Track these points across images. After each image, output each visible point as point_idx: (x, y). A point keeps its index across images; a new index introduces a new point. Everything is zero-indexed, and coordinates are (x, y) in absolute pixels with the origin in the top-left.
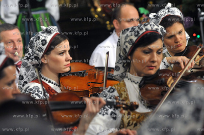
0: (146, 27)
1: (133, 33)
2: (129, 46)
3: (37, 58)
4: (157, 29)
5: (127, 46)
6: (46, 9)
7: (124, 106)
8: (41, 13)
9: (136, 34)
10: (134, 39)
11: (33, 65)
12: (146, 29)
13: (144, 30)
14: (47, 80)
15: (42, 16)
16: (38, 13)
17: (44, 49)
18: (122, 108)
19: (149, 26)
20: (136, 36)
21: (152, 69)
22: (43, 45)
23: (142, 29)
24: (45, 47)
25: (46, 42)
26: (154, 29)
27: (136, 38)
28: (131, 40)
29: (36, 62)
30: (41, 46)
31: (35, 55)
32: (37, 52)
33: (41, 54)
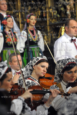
0: (68, 61)
1: (62, 64)
2: (61, 70)
3: (32, 66)
4: (74, 61)
5: (60, 70)
6: (38, 46)
7: (63, 94)
8: (36, 47)
9: (64, 64)
10: (63, 67)
11: (30, 70)
12: (69, 62)
13: (68, 62)
14: (34, 79)
15: (36, 48)
16: (34, 47)
17: (36, 62)
18: (62, 95)
19: (70, 60)
20: (64, 65)
21: (73, 80)
22: (37, 60)
23: (67, 62)
24: (37, 61)
25: (38, 60)
26: (72, 61)
27: (64, 66)
28: (62, 67)
29: (31, 68)
30: (36, 60)
31: (32, 64)
32: (33, 63)
33: (34, 64)
